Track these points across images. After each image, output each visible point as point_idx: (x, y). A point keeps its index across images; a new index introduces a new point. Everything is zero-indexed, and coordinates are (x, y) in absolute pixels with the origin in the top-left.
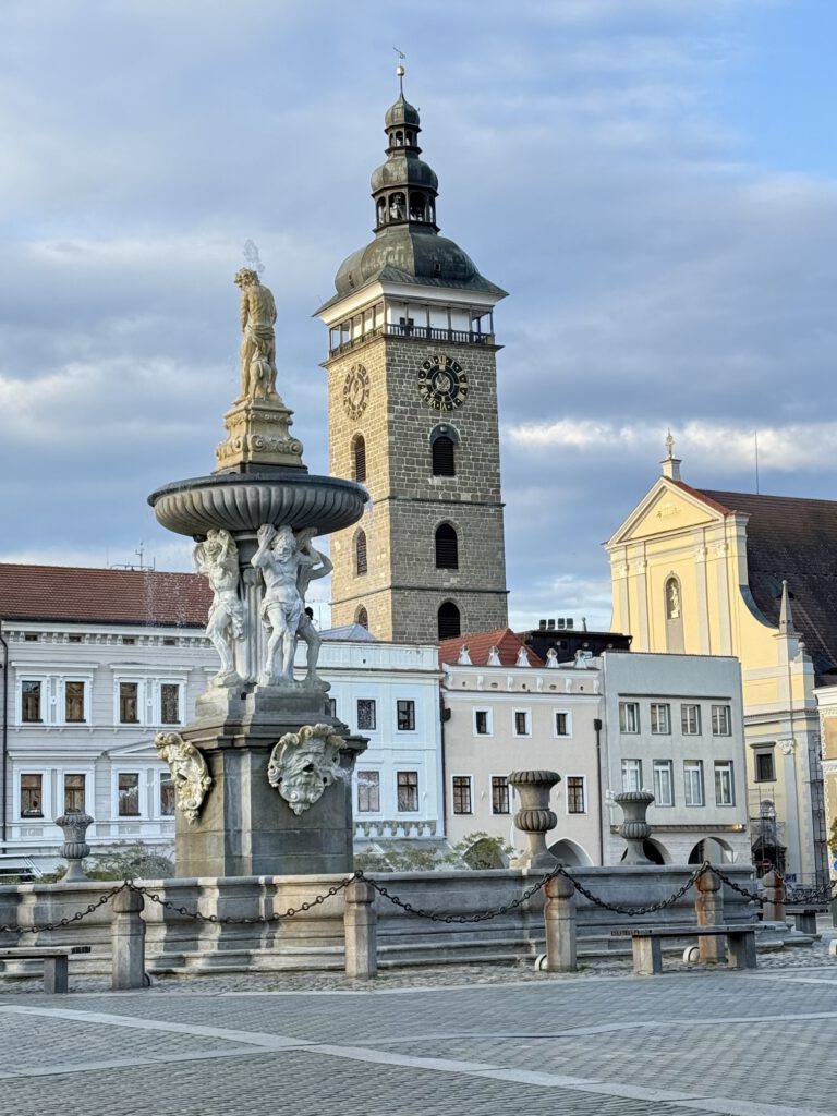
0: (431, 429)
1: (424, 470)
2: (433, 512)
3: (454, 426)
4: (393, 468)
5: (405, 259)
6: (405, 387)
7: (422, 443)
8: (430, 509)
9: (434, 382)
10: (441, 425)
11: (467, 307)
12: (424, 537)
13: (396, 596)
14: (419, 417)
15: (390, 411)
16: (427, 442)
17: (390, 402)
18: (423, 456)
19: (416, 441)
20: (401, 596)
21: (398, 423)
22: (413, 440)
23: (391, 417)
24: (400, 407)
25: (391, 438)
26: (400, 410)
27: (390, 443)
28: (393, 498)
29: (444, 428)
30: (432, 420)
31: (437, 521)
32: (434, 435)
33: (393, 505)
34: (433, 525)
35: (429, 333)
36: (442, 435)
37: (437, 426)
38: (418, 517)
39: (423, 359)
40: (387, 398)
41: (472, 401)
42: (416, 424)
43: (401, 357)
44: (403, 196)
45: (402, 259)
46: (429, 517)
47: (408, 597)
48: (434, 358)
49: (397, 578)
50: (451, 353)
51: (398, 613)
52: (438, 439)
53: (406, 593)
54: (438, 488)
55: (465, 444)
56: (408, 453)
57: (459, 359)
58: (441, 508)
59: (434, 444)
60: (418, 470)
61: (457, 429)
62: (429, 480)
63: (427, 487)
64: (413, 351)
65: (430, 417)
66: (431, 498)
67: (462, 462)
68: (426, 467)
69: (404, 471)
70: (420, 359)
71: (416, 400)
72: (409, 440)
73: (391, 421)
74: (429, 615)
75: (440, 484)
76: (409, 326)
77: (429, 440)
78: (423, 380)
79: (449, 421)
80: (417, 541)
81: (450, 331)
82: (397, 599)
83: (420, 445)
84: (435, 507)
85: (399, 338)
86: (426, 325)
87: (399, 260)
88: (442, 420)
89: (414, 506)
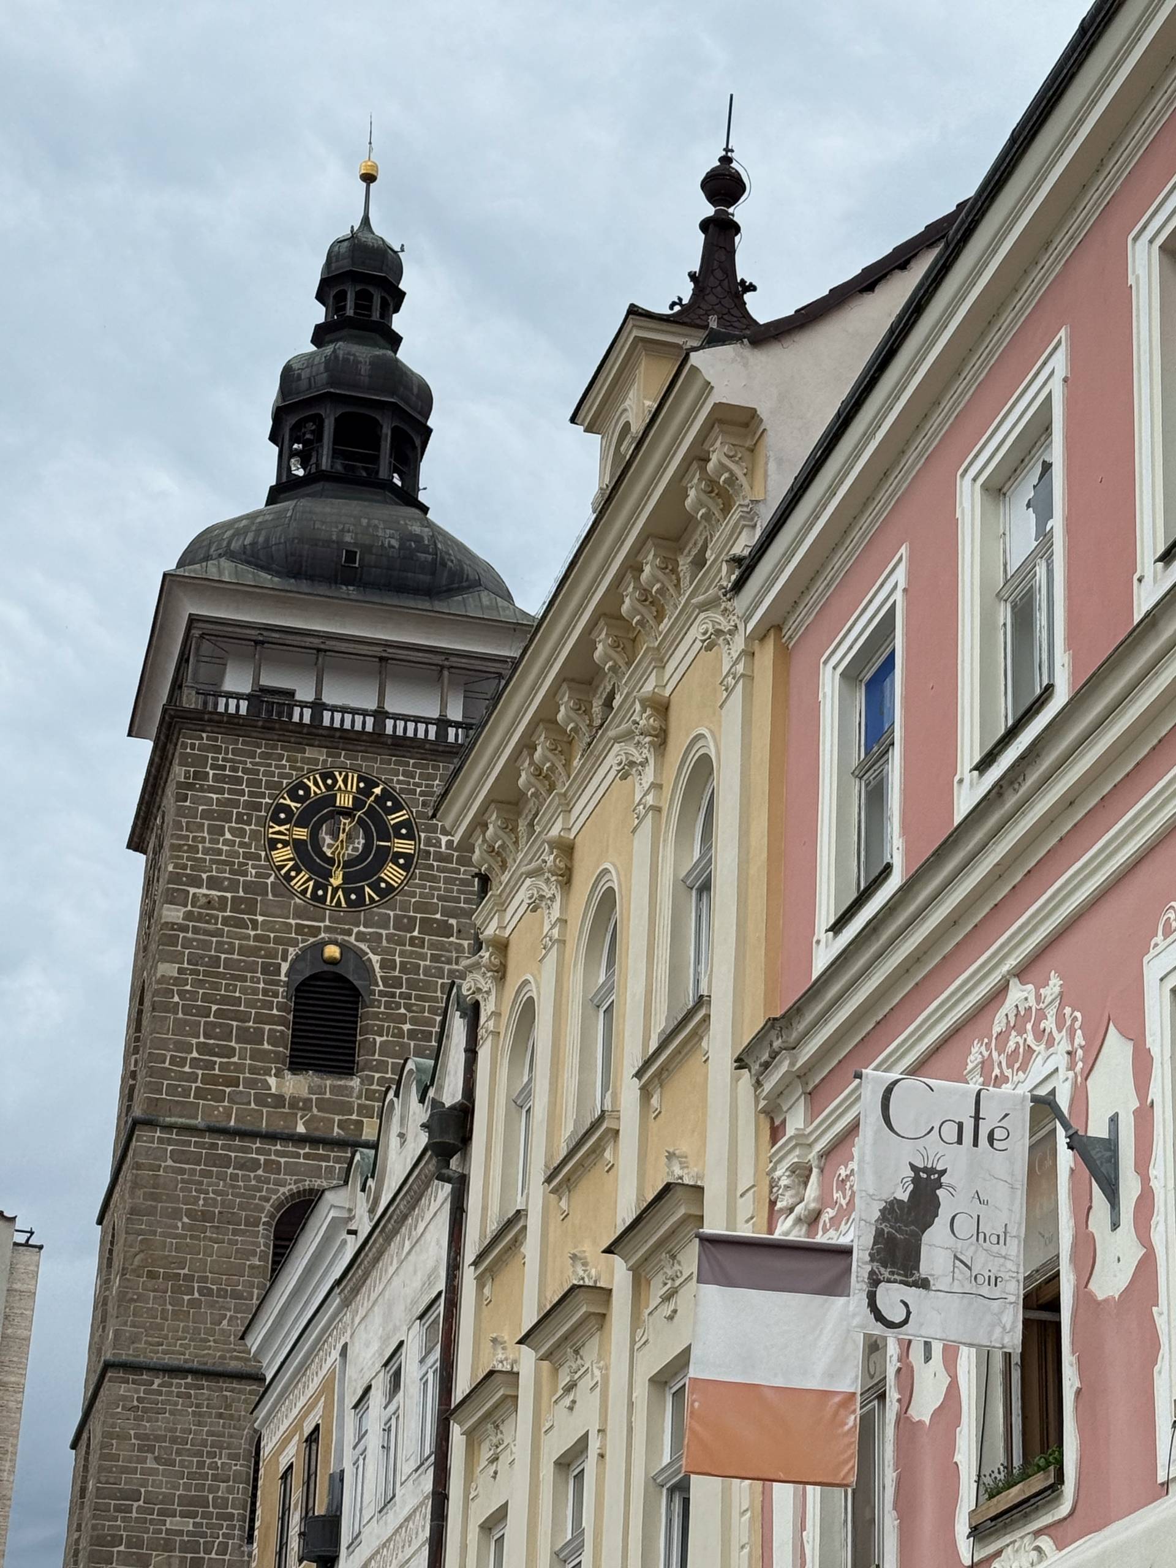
0: (292, 952)
1: (256, 1055)
2: (272, 1167)
3: (363, 946)
4: (163, 1044)
5: (267, 540)
6: (226, 842)
7: (262, 985)
8: (262, 1158)
9: (314, 835)
10: (325, 943)
11: (438, 659)
12: (235, 1232)
13: (123, 1389)
14: (260, 919)
15: (172, 899)
16: (277, 983)
17: (175, 878)
18: (260, 1018)
19: (244, 979)
20: (137, 1391)
21: (196, 930)
22: (234, 977)
23: (173, 914)
24: (204, 891)
25: (167, 969)
26: (203, 900)
27: (163, 979)
28: (149, 1123)
29: (332, 951)
30: (300, 929)
31: (282, 1190)
32: (300, 966)
33: (147, 1140)
34: (267, 1200)
35: (317, 717)
36: (326, 968)
37: (313, 945)
38: (221, 1177)
39: (290, 776)
40: (170, 868)
41: (424, 887)
42: (248, 937)
43: (224, 768)
44: (319, 420)
45: (261, 539)
46: (258, 1178)
47: (160, 1393)
48: (324, 777)
49: (135, 1339)
50: (375, 766)
51: (123, 1437)
52: (313, 977)
53: (157, 1382)
54: (294, 1103)
55: (393, 995)
56: (214, 1008)
57: (398, 782)
58: (298, 1156)
59: (297, 990)
60: (241, 1055)
61: (371, 955)
62: (272, 1081)
63: (260, 1100)
64: (263, 756)
65: (293, 922)
66: (271, 1130)
67: (379, 1039)
68: (266, 1046)
69: (195, 1054)
70: (282, 776)
71: (258, 875)
72: (223, 976)
73: (172, 926)
74: (221, 1448)
75: (304, 1093)
76: (259, 696)
77: (283, 978)
78: (282, 828)
79: (349, 933)
80: (211, 1239)
81: (380, 715)
82: (124, 1398)
83: (255, 991)
84: (278, 1153)
85: (221, 722)
86: (310, 697)
87: (253, 544)
88: (328, 929)
89: (214, 1146)
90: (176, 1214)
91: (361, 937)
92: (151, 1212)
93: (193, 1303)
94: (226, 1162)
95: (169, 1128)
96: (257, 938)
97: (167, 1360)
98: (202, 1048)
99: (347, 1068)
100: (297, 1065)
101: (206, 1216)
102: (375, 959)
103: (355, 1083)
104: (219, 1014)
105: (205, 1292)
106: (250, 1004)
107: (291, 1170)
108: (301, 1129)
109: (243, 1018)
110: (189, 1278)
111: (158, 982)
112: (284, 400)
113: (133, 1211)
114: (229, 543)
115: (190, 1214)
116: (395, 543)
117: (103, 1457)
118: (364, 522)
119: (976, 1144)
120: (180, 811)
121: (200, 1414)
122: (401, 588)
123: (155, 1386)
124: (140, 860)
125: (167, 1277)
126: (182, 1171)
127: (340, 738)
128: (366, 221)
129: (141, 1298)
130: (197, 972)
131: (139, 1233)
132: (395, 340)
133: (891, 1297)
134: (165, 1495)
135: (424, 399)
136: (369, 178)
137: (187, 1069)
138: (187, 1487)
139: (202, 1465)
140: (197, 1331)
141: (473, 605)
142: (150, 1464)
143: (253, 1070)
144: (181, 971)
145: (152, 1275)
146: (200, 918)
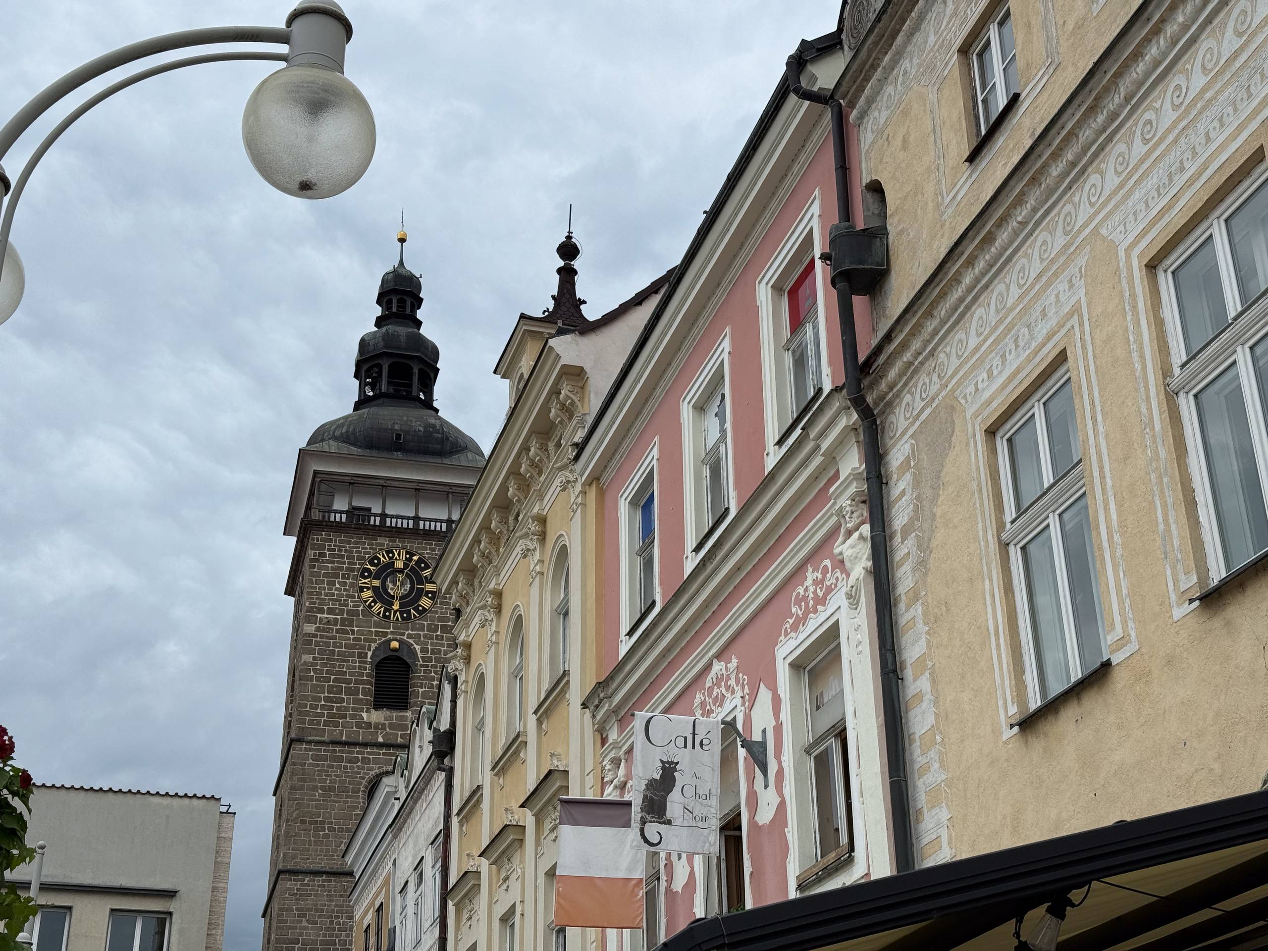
0: (373, 646)
1: (355, 702)
2: (366, 761)
3: (411, 641)
4: (306, 698)
5: (354, 430)
6: (336, 589)
7: (357, 664)
8: (360, 756)
9: (384, 583)
10: (390, 641)
11: (446, 489)
12: (347, 797)
13: (289, 884)
14: (356, 629)
15: (310, 620)
16: (366, 663)
17: (310, 610)
18: (357, 682)
19: (348, 661)
20: (296, 885)
21: (321, 636)
22: (343, 661)
23: (310, 628)
24: (326, 616)
25: (308, 658)
26: (326, 620)
27: (305, 663)
28: (300, 740)
29: (395, 644)
30: (377, 633)
31: (371, 773)
32: (377, 653)
33: (299, 749)
34: (363, 778)
35: (383, 521)
36: (392, 653)
37: (384, 642)
38: (339, 767)
39: (369, 553)
40: (307, 604)
41: (442, 608)
42: (349, 639)
43: (334, 550)
44: (380, 366)
45: (351, 429)
46: (358, 767)
47: (309, 885)
48: (388, 552)
49: (294, 857)
50: (415, 546)
51: (289, 910)
52: (385, 659)
53: (307, 879)
54: (377, 726)
55: (427, 666)
56: (333, 677)
57: (427, 553)
58: (379, 753)
59: (376, 666)
60: (347, 702)
61: (415, 646)
62: (365, 715)
63: (358, 726)
64: (355, 543)
65: (373, 630)
66: (364, 741)
67: (420, 690)
68: (361, 696)
69: (323, 703)
70: (365, 553)
71: (354, 606)
72: (337, 660)
73: (309, 635)
74: (342, 913)
75: (382, 721)
76: (352, 512)
77: (369, 660)
78: (366, 581)
79: (403, 634)
80: (334, 801)
81: (416, 519)
82: (289, 889)
83: (354, 668)
84: (369, 753)
85: (332, 526)
86: (379, 511)
87: (347, 432)
88: (392, 633)
89: (334, 751)
90: (315, 788)
91: (410, 636)
92: (301, 788)
93: (326, 836)
94: (341, 759)
95: (310, 742)
96: (354, 639)
97: (312, 867)
98: (327, 699)
99: (404, 706)
100: (377, 706)
101: (331, 789)
102: (418, 647)
103: (409, 714)
104: (335, 680)
105: (331, 829)
106: (352, 674)
107: (376, 761)
108: (381, 740)
109: (348, 682)
110: (323, 823)
111: (302, 665)
112: (361, 356)
113: (293, 788)
114: (334, 432)
115: (322, 788)
116: (421, 429)
117: (279, 921)
118: (405, 418)
119: (693, 748)
120: (312, 574)
121: (331, 896)
122: (426, 452)
123: (306, 882)
124: (291, 600)
125: (311, 823)
126: (318, 765)
127: (396, 532)
128: (401, 263)
129: (297, 835)
130: (323, 659)
131: (296, 799)
132: (419, 324)
133: (653, 830)
134: (312, 940)
135: (434, 353)
136: (402, 240)
137: (319, 711)
138: (324, 935)
139: (331, 923)
140: (328, 851)
141: (463, 460)
142: (305, 924)
143: (354, 709)
144: (314, 658)
145: (303, 822)
146: (324, 630)
